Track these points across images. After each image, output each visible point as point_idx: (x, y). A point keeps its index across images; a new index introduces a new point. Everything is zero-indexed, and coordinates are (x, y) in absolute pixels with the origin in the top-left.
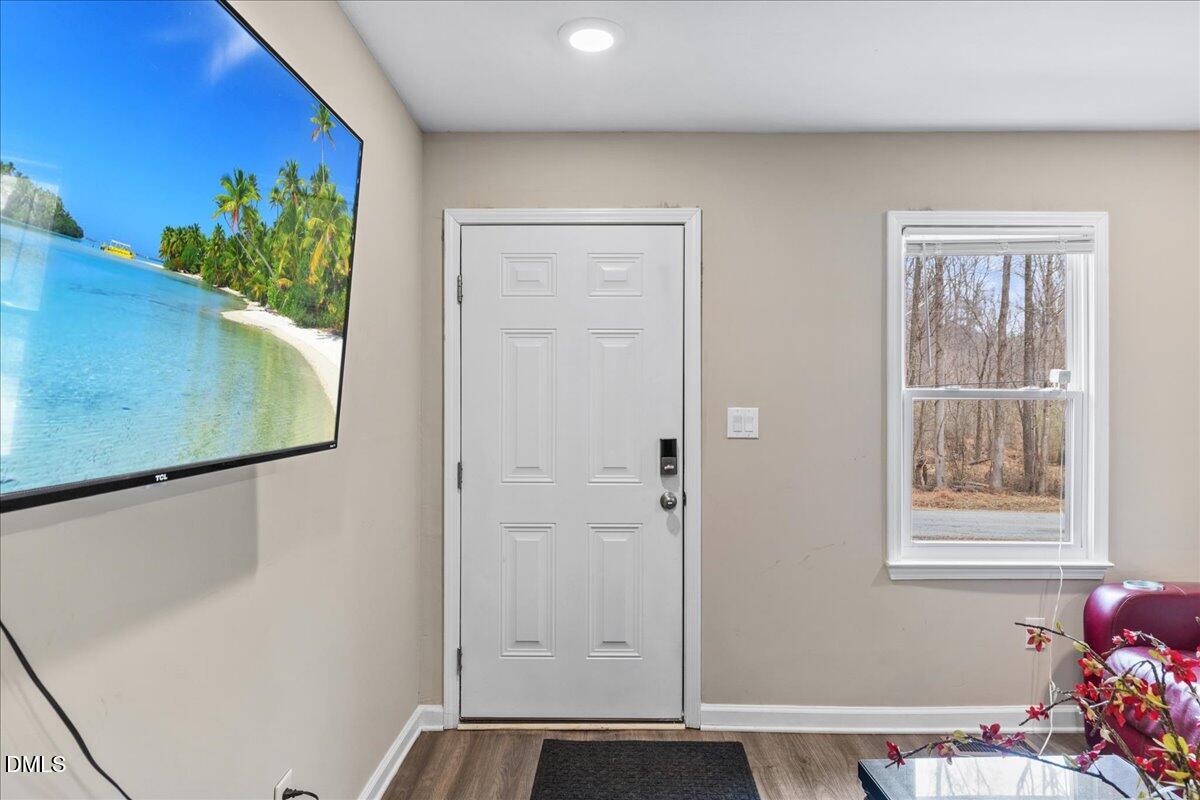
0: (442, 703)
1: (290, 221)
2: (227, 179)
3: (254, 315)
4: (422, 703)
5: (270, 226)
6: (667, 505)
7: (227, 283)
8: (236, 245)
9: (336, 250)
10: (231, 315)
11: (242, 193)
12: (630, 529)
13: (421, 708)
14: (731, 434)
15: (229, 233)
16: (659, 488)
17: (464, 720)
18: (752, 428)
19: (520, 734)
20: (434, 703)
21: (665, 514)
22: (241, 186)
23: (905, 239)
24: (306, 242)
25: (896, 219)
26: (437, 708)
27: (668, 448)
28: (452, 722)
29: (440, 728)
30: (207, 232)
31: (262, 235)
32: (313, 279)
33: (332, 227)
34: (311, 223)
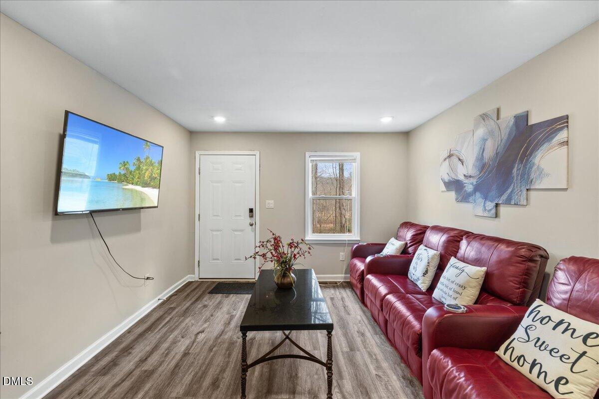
0: (194, 274)
1: (139, 168)
2: (121, 163)
3: (130, 186)
4: (190, 274)
5: (133, 170)
6: (251, 225)
7: (123, 182)
8: (125, 175)
9: (153, 172)
10: (125, 187)
11: (125, 165)
12: (242, 231)
13: (189, 275)
14: (267, 207)
15: (122, 173)
16: (249, 220)
17: (200, 279)
18: (272, 206)
19: (213, 281)
20: (192, 274)
21: (251, 227)
22: (124, 164)
23: (310, 159)
24: (143, 172)
25: (307, 154)
26: (193, 276)
27: (251, 210)
28: (197, 279)
29: (194, 280)
30: (117, 173)
31: (131, 173)
32: (146, 178)
33: (151, 168)
34: (144, 168)
